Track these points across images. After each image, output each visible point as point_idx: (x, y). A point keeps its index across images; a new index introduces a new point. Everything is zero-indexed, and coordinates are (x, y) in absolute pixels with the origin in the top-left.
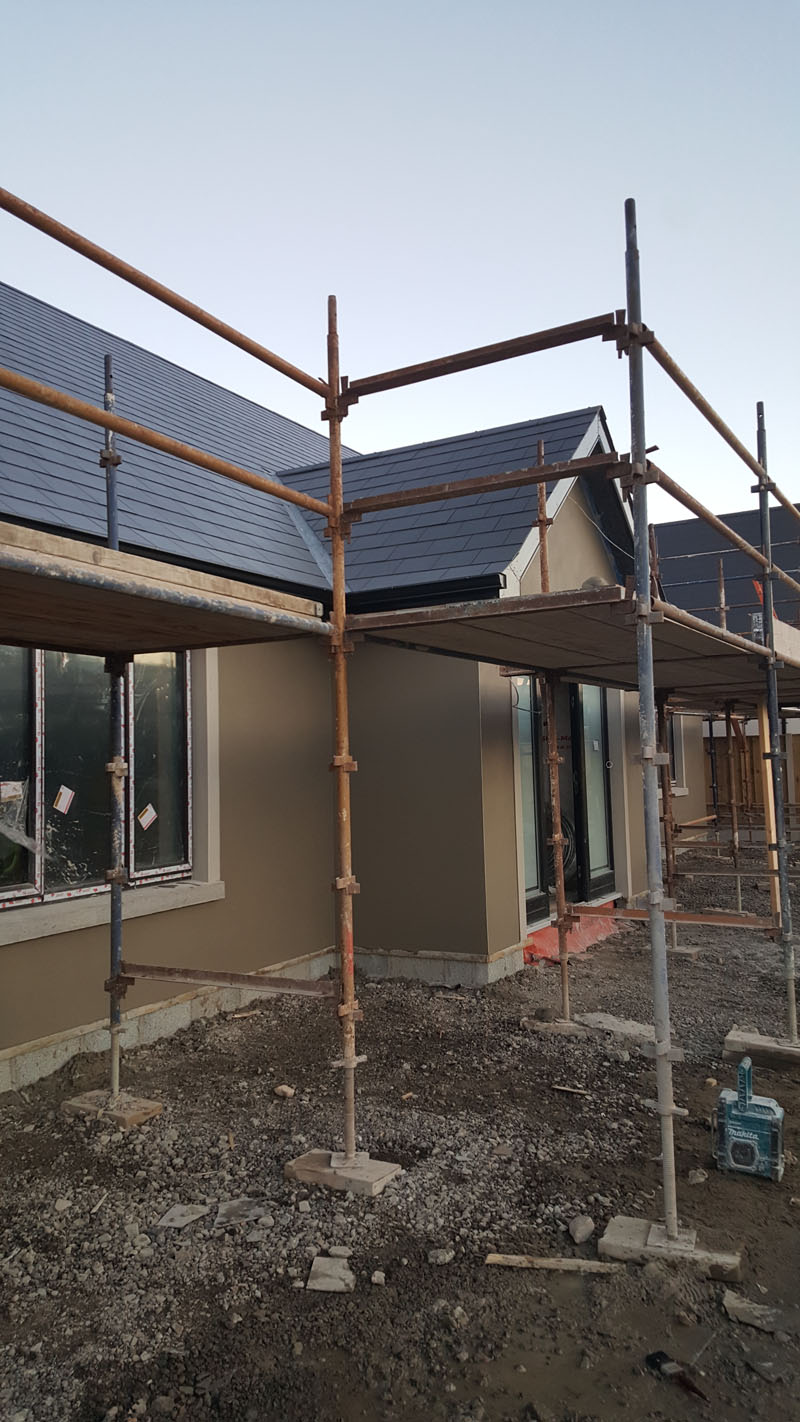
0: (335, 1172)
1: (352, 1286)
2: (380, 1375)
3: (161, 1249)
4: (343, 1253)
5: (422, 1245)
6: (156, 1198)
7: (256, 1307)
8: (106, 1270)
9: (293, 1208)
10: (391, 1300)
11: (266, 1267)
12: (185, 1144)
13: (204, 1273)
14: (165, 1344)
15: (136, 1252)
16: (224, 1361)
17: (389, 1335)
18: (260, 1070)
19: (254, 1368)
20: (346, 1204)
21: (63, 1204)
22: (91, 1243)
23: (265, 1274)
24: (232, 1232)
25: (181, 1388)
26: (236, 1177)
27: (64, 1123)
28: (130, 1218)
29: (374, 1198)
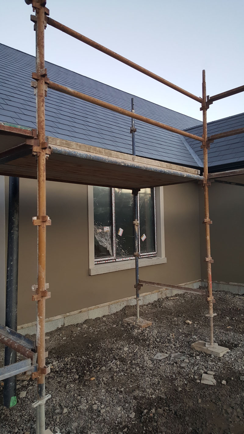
0: (207, 349)
1: (215, 384)
2: (227, 413)
3: (155, 365)
4: (212, 373)
5: (238, 374)
6: (152, 350)
7: (185, 386)
8: (140, 370)
9: (194, 358)
10: (228, 390)
11: (188, 375)
12: (159, 335)
13: (169, 374)
14: (159, 394)
15: (148, 365)
16: (177, 401)
17: (229, 401)
18: (180, 315)
19: (186, 405)
20: (211, 359)
21: (126, 349)
22: (135, 361)
23: (187, 377)
24: (176, 363)
25: (165, 407)
26: (176, 346)
27: (124, 325)
28: (145, 355)
29: (220, 358)
